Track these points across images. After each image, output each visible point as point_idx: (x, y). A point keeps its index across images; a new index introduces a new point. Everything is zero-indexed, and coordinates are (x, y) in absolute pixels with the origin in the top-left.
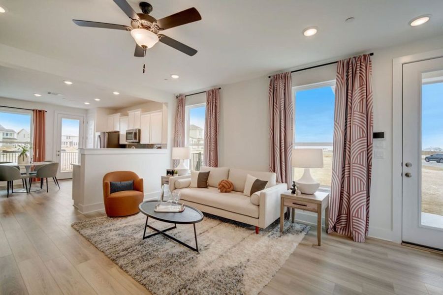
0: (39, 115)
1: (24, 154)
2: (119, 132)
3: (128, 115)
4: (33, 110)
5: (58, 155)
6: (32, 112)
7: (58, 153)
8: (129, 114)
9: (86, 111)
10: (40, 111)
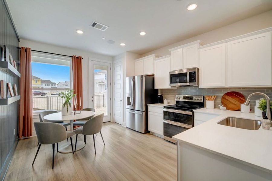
0: (77, 61)
1: (68, 103)
2: (154, 75)
3: (170, 54)
4: (72, 57)
5: (93, 101)
6: (71, 58)
7: (92, 99)
8: (172, 52)
9: (113, 58)
10: (78, 58)
